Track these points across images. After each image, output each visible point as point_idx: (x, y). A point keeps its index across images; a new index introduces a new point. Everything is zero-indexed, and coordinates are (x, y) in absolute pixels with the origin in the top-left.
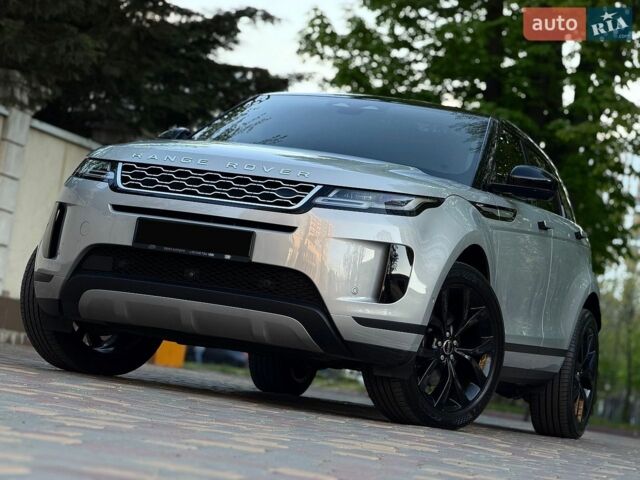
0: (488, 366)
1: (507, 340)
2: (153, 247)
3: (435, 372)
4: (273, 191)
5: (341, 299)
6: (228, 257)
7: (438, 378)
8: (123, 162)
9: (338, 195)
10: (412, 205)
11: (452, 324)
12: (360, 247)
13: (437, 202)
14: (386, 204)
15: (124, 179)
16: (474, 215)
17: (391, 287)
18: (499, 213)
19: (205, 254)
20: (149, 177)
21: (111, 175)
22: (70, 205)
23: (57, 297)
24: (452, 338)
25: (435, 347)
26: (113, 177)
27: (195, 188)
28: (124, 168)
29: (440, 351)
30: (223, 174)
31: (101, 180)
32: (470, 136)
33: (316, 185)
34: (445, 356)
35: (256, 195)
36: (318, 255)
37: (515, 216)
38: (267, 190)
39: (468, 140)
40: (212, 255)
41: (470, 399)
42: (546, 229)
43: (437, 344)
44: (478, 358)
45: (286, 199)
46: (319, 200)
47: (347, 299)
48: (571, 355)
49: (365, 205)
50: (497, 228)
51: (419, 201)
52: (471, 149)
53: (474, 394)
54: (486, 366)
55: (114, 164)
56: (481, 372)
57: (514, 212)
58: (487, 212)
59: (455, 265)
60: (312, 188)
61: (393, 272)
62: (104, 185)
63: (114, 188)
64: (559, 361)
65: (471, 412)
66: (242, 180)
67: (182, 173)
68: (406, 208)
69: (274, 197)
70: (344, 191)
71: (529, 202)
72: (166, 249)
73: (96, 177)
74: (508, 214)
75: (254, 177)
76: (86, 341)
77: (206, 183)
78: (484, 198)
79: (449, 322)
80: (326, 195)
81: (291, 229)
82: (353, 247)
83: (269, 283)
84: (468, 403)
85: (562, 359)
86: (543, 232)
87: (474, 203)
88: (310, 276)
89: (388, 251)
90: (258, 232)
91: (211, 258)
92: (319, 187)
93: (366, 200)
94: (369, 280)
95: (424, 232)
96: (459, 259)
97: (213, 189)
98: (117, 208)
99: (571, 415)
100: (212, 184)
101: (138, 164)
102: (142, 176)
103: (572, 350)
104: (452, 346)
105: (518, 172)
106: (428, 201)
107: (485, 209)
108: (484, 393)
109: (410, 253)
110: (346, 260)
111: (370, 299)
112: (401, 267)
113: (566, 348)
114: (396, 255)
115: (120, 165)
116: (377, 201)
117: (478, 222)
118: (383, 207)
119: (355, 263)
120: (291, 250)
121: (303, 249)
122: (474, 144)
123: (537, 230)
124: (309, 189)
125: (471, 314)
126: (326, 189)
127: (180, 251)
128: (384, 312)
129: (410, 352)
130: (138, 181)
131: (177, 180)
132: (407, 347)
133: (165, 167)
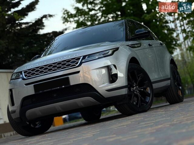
0: (149, 90)
1: (152, 81)
2: (41, 92)
3: (135, 98)
4: (69, 63)
5: (100, 86)
6: (63, 87)
7: (136, 99)
8: (24, 71)
9: (88, 57)
10: (110, 52)
11: (134, 82)
12: (100, 70)
13: (117, 49)
14: (103, 55)
15: (25, 76)
16: (129, 49)
17: (113, 78)
18: (136, 46)
19: (56, 88)
20: (32, 72)
21: (21, 76)
22: (13, 89)
23: (19, 116)
24: (136, 86)
25: (132, 90)
26: (22, 76)
27: (47, 70)
28: (24, 72)
29: (134, 91)
30: (53, 64)
31: (19, 78)
32: (120, 27)
33: (81, 57)
34: (136, 92)
35: (65, 66)
36: (89, 76)
37: (141, 45)
38: (67, 64)
39: (120, 28)
40: (59, 88)
41: (148, 101)
42: (151, 45)
43: (132, 89)
44: (145, 89)
45: (74, 64)
46: (83, 61)
47: (102, 86)
48: (172, 79)
49: (97, 57)
50: (137, 50)
51: (112, 50)
52: (122, 31)
53: (148, 99)
54: (148, 90)
55: (21, 72)
56: (148, 92)
57: (140, 44)
58: (132, 46)
59: (129, 65)
60: (80, 58)
61: (112, 74)
62: (20, 80)
63: (24, 79)
64: (169, 82)
65: (149, 105)
66: (59, 63)
67: (42, 68)
68: (109, 54)
69: (70, 65)
70: (89, 55)
71: (143, 40)
72: (45, 91)
73: (17, 78)
74: (139, 45)
75: (62, 61)
76: (32, 126)
77: (49, 68)
78: (130, 43)
79: (133, 82)
80: (85, 59)
81: (78, 72)
82: (98, 71)
83: (78, 89)
84: (147, 103)
85: (170, 81)
86: (151, 47)
87: (128, 46)
88: (89, 83)
89: (108, 68)
90: (69, 76)
92: (82, 57)
93: (97, 56)
94: (106, 78)
95: (117, 59)
96: (129, 63)
97: (52, 69)
98: (26, 84)
99: (178, 96)
100: (51, 68)
101: (28, 70)
102: (30, 73)
103: (172, 77)
104: (137, 88)
105: (137, 32)
106: (115, 49)
107: (131, 46)
108: (151, 98)
109: (115, 66)
110: (97, 75)
111: (108, 83)
112: (114, 71)
113: (169, 77)
114: (111, 68)
115: (23, 72)
116: (100, 55)
117: (131, 50)
118: (102, 56)
119: (100, 75)
120: (81, 78)
121: (84, 76)
122: (122, 29)
123: (149, 47)
124: (79, 59)
125: (139, 77)
126: (84, 57)
127: (49, 90)
128: (114, 85)
129: (125, 94)
130: (30, 75)
131: (41, 70)
132: (124, 93)
133: (36, 68)
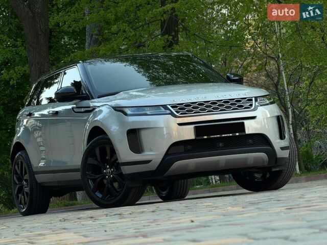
4: (241, 104)
6: (237, 134)
8: (169, 105)
9: (260, 100)
15: (177, 112)
19: (228, 135)
20: (187, 108)
26: (170, 112)
27: (211, 109)
28: (173, 107)
30: (217, 101)
33: (252, 97)
35: (236, 107)
38: (238, 104)
45: (247, 106)
46: (257, 104)
55: (164, 106)
63: (176, 116)
66: (226, 102)
67: (201, 104)
69: (243, 106)
75: (230, 100)
81: (254, 118)
90: (244, 121)
91: (231, 136)
97: (218, 108)
100: (216, 106)
101: (177, 104)
102: (184, 109)
124: (252, 100)
126: (256, 99)
131: (200, 107)
133: (191, 103)
